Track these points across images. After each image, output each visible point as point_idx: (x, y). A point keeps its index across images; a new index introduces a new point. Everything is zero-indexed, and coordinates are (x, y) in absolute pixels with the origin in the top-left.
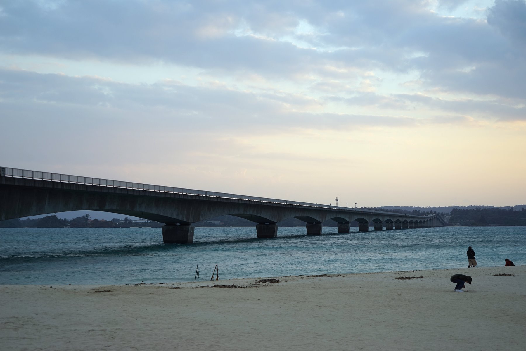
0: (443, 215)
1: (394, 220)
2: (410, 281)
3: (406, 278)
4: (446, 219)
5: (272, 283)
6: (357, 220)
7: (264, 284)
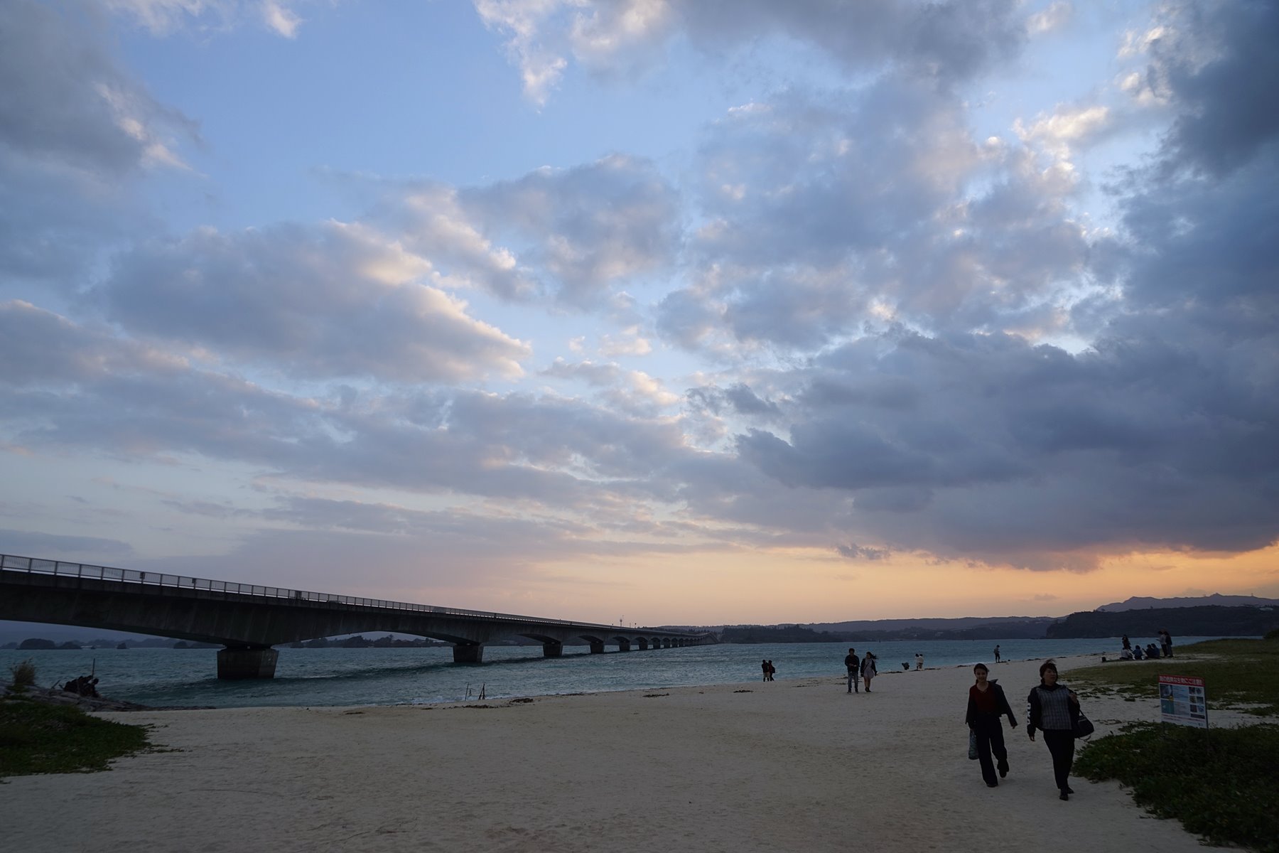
0: (715, 633)
1: (671, 639)
2: (656, 699)
3: (653, 696)
4: (719, 637)
5: (525, 702)
6: (637, 639)
7: (518, 703)
